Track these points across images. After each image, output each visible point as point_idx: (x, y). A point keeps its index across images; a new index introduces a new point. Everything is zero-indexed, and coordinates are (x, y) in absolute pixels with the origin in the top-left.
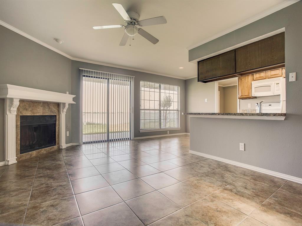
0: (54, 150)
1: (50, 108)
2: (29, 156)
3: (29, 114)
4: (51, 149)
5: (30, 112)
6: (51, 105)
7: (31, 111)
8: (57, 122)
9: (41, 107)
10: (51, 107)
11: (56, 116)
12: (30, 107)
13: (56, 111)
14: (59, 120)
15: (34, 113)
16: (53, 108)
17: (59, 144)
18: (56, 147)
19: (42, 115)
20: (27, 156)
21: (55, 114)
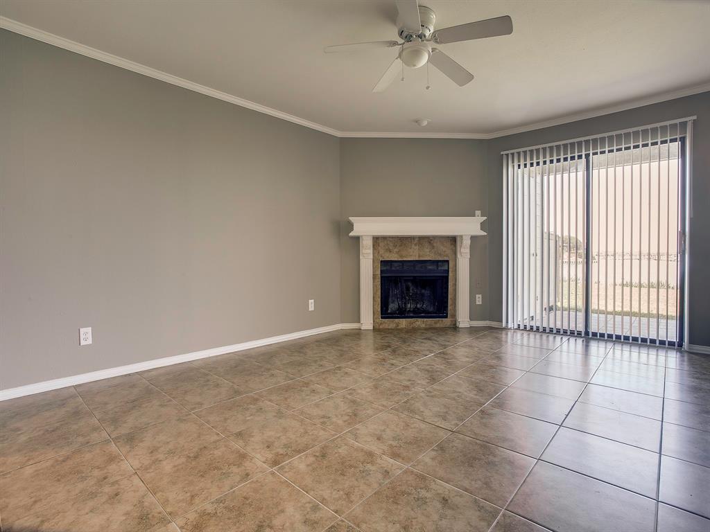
0: (442, 326)
1: (433, 247)
2: (394, 325)
3: (394, 257)
4: (435, 323)
5: (396, 255)
6: (436, 241)
7: (397, 253)
8: (450, 274)
9: (415, 245)
10: (435, 245)
11: (448, 261)
12: (395, 246)
13: (449, 252)
14: (455, 271)
15: (401, 256)
16: (442, 247)
17: (454, 316)
18: (447, 322)
19: (417, 259)
20: (391, 325)
21: (446, 259)
